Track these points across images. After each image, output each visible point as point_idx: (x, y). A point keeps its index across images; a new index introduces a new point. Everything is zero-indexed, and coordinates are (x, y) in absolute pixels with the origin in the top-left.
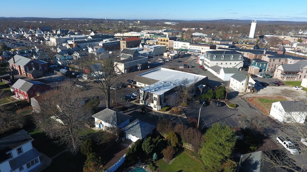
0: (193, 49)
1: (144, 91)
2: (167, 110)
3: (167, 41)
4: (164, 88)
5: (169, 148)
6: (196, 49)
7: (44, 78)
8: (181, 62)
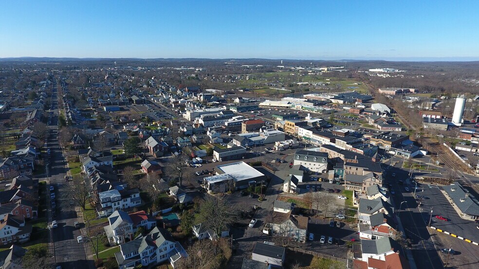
0: (315, 139)
2: (214, 194)
3: (293, 126)
6: (318, 139)
7: (163, 157)
8: (283, 154)
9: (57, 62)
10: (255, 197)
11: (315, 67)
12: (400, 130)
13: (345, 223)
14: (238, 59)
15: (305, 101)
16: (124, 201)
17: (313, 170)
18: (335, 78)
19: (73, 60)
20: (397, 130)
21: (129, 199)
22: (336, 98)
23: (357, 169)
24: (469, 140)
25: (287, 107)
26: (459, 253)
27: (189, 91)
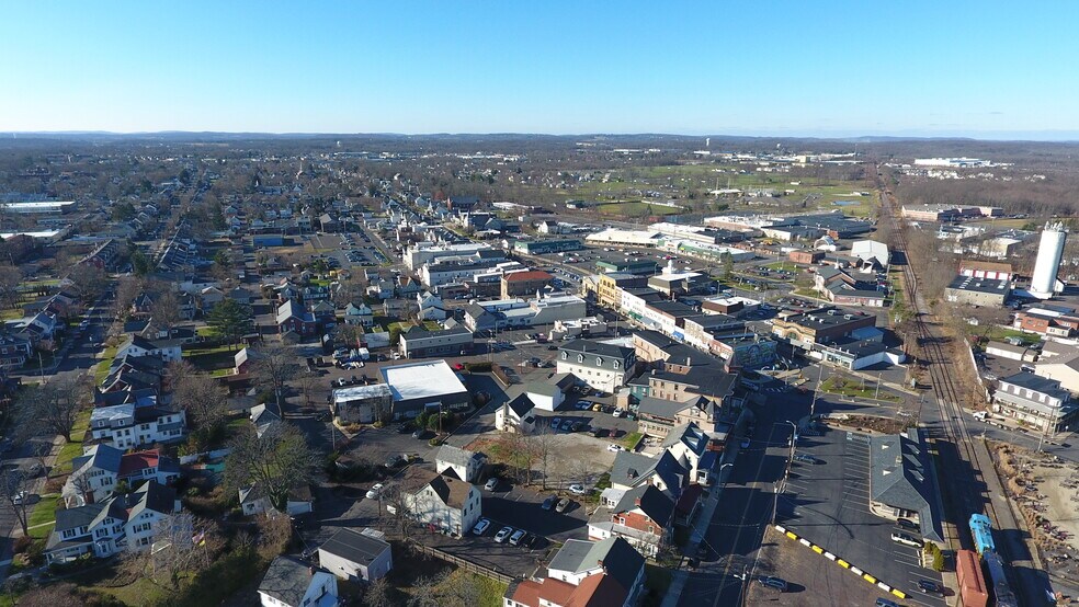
0: (651, 317)
2: (343, 425)
6: (655, 319)
9: (225, 142)
10: (426, 436)
11: (786, 153)
12: (880, 303)
13: (581, 503)
14: (612, 135)
15: (699, 232)
16: (143, 429)
17: (596, 386)
18: (812, 180)
19: (260, 138)
20: (872, 303)
21: (154, 426)
22: (777, 226)
23: (676, 388)
24: (1039, 333)
25: (649, 245)
26: (799, 588)
27: (453, 205)
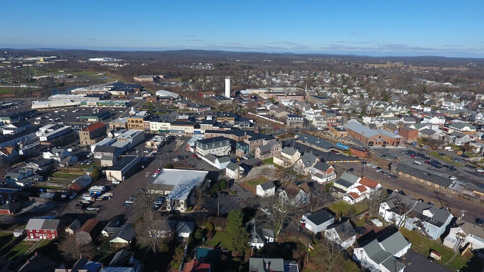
0: (175, 129)
1: (171, 199)
2: (192, 209)
3: (141, 122)
4: (184, 192)
5: (209, 233)
6: (179, 129)
